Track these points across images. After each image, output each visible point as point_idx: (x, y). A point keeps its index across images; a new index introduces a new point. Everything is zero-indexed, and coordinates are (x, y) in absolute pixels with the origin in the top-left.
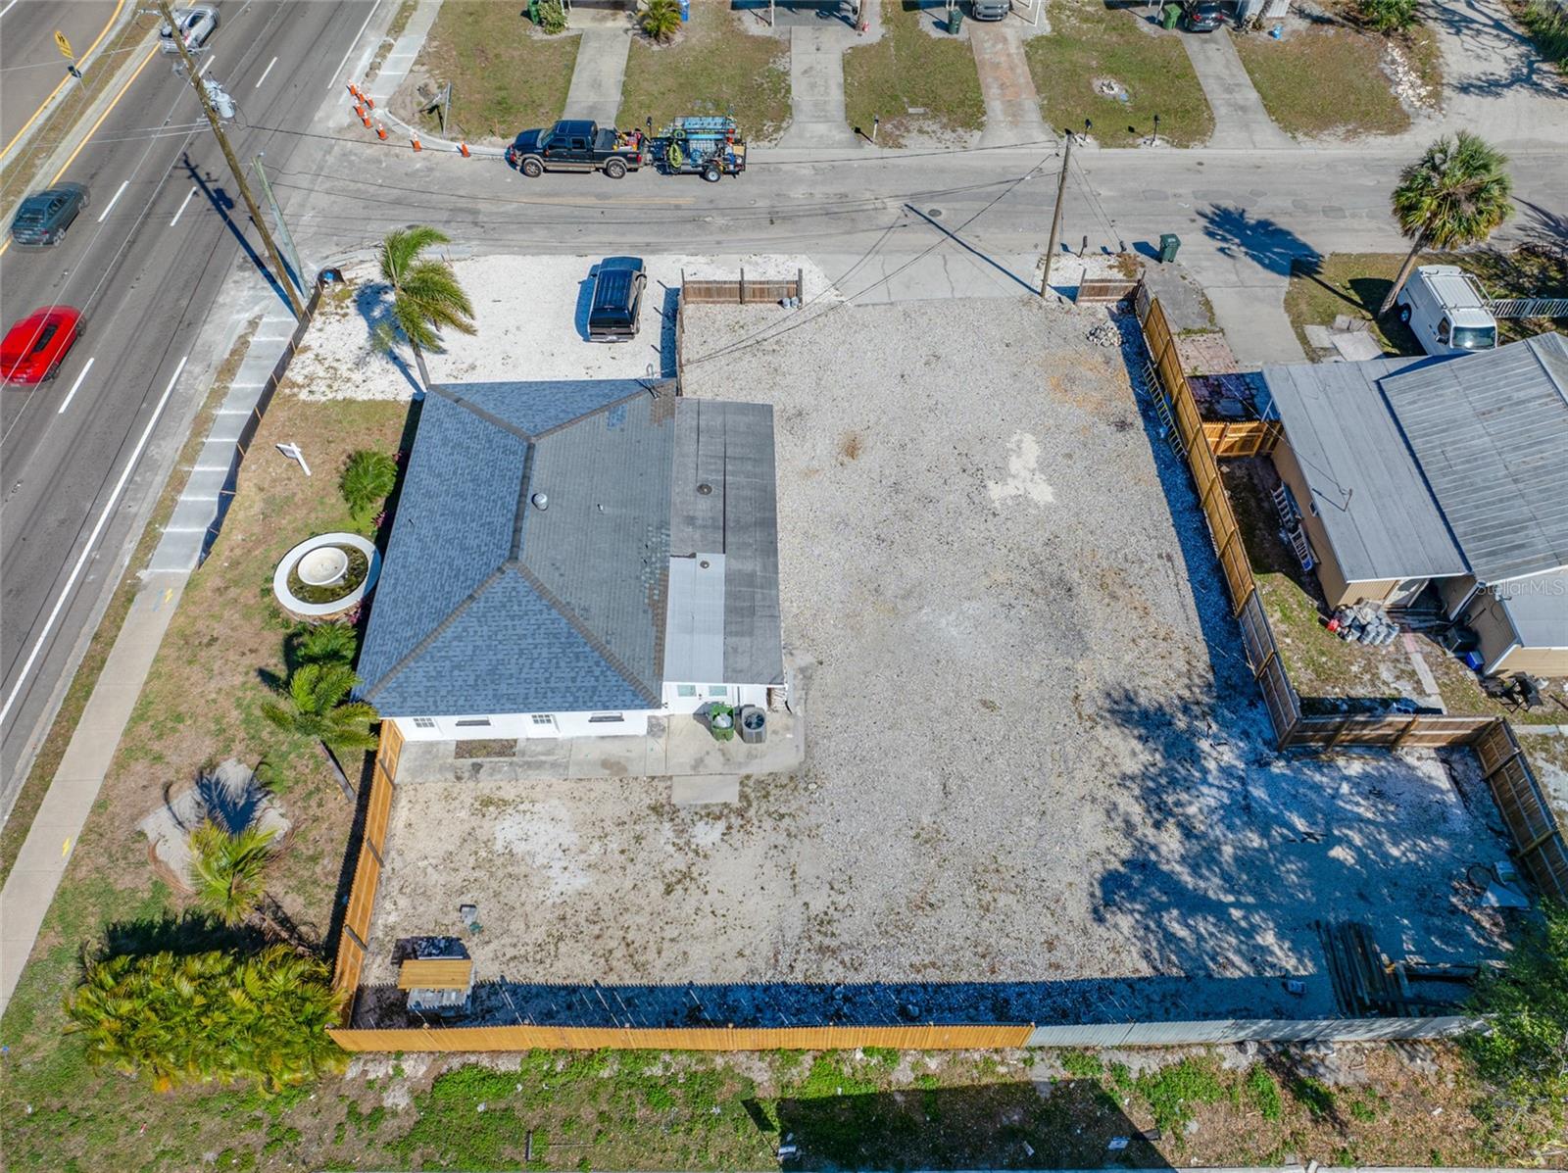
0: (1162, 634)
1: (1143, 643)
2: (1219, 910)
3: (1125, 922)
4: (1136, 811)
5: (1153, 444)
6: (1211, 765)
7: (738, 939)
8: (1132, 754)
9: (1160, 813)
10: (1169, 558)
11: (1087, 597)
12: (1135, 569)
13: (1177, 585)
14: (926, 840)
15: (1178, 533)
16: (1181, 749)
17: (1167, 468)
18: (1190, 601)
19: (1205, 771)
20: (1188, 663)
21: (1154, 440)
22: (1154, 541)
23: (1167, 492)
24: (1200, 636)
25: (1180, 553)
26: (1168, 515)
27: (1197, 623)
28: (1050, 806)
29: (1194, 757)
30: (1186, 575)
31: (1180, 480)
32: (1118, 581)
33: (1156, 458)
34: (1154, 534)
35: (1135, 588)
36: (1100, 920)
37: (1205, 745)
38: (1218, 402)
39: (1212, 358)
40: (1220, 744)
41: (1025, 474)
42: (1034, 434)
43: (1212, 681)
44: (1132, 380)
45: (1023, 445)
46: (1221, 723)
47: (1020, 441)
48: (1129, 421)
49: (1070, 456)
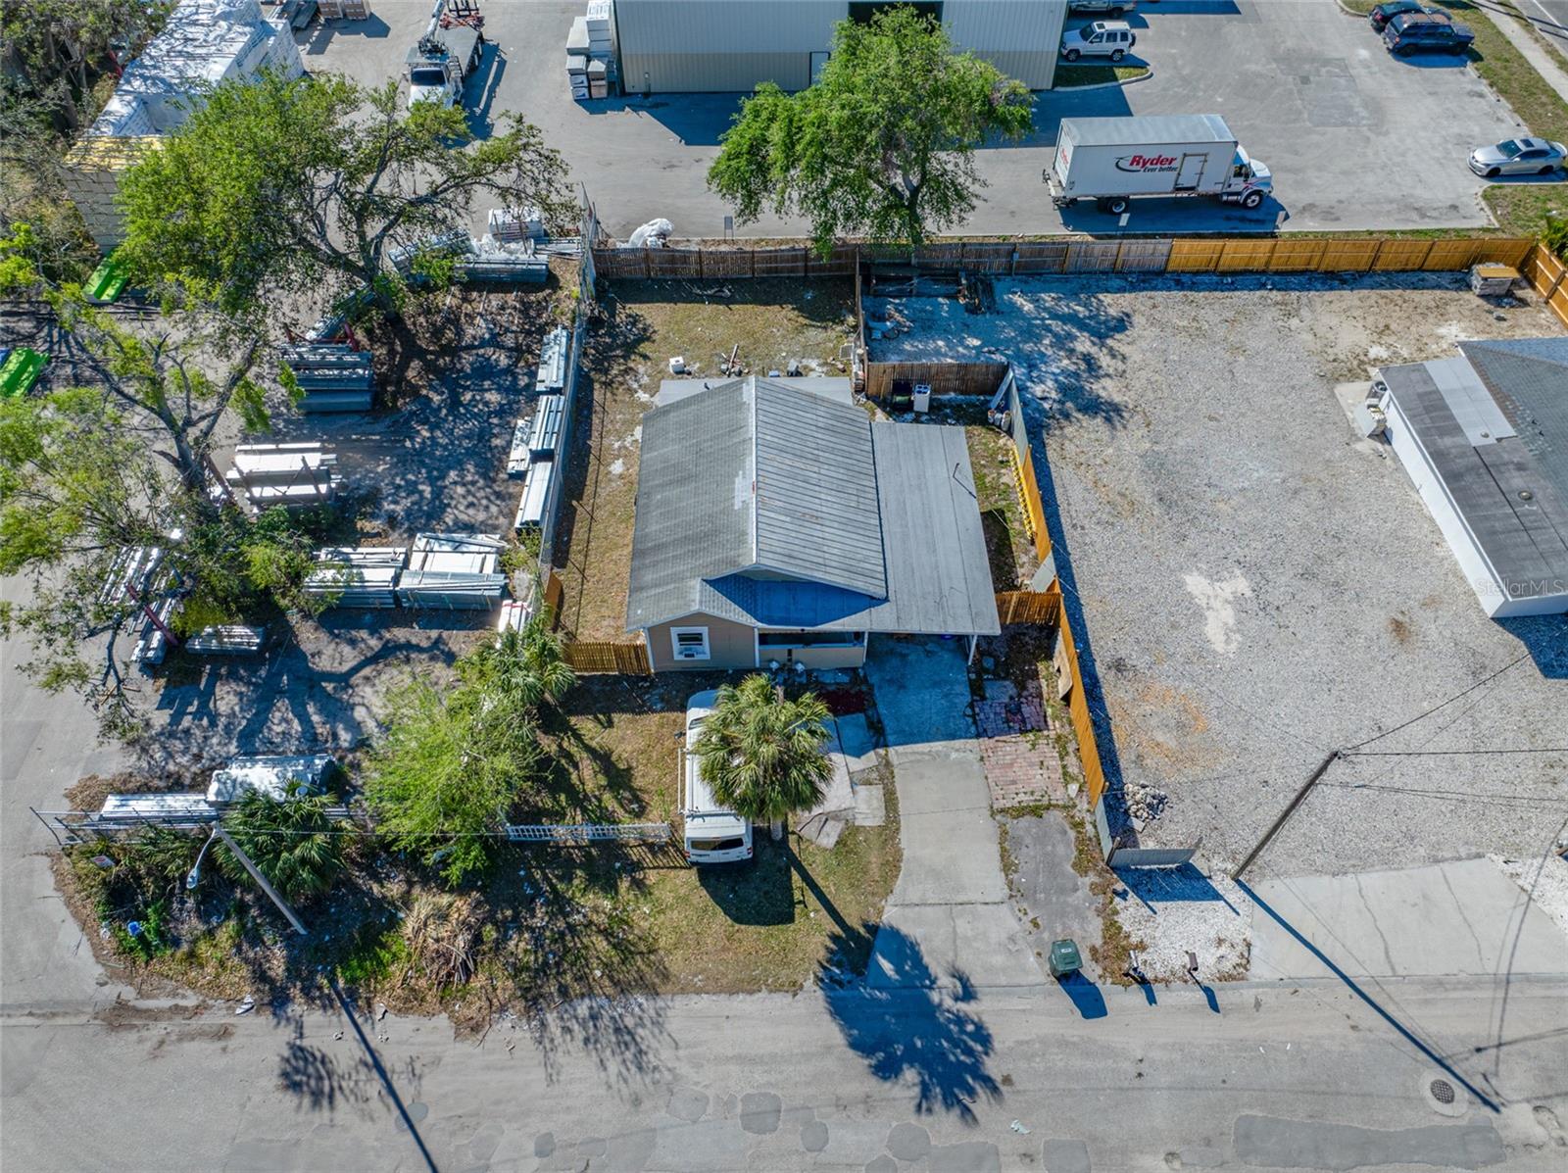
0: (1083, 468)
1: (1101, 461)
2: (1055, 316)
3: (1112, 312)
4: (1105, 360)
6: (1050, 383)
7: (1334, 307)
8: (1106, 389)
9: (1089, 359)
10: (1074, 526)
11: (1144, 493)
12: (1104, 517)
13: (1068, 504)
14: (1238, 349)
15: (1066, 548)
16: (1071, 391)
19: (1057, 381)
20: (1062, 449)
21: (1085, 647)
22: (1087, 541)
23: (1074, 590)
24: (1052, 466)
25: (1063, 530)
26: (1072, 565)
27: (1054, 475)
28: (1161, 366)
29: (1063, 389)
32: (1120, 509)
33: (1084, 626)
34: (1088, 548)
35: (1105, 502)
36: (1128, 315)
37: (1054, 395)
38: (1011, 698)
39: (1012, 764)
40: (1044, 399)
41: (1216, 604)
42: (1214, 651)
43: (1045, 436)
44: (1110, 731)
45: (1224, 638)
46: (1043, 411)
47: (1228, 641)
48: (1114, 671)
49: (1174, 626)
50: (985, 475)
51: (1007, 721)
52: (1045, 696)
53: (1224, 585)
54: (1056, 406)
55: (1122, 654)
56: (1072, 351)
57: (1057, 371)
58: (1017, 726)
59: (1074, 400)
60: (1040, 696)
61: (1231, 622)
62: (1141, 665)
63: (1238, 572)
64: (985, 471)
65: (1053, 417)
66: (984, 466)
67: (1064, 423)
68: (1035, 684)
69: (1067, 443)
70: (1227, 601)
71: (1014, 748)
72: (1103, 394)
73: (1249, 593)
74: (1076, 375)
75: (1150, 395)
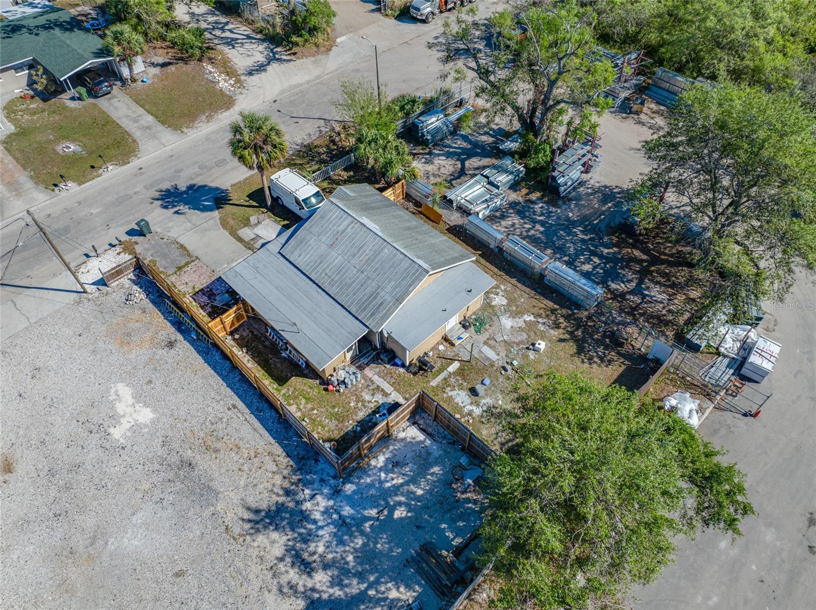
0: (253, 455)
1: (245, 468)
4: (295, 576)
5: (193, 345)
8: (275, 543)
9: (307, 568)
10: (234, 407)
11: (204, 462)
12: (220, 426)
13: (246, 420)
15: (232, 389)
16: (299, 519)
17: (207, 354)
18: (257, 424)
19: (315, 522)
20: (274, 461)
21: (192, 343)
22: (221, 402)
23: (214, 368)
24: (273, 441)
25: (238, 400)
26: (221, 382)
27: (267, 434)
29: (304, 517)
30: (247, 411)
31: (217, 357)
32: (214, 439)
33: (199, 352)
34: (218, 398)
35: (225, 438)
37: (307, 505)
38: (215, 300)
39: (199, 276)
40: (313, 497)
41: (129, 410)
42: (122, 382)
43: (291, 463)
44: (162, 314)
45: (120, 392)
46: (307, 484)
47: (116, 391)
48: (173, 339)
49: (150, 382)
50: (307, 403)
51: (211, 290)
52: (200, 309)
53: (128, 426)
54: (301, 496)
55: (172, 351)
56: (326, 567)
57: (320, 533)
58: (205, 290)
59: (292, 513)
60: (202, 307)
61: (118, 404)
62: (160, 352)
63: (122, 440)
64: (309, 406)
65: (296, 484)
66: (313, 409)
67: (286, 484)
68: (208, 311)
69: (275, 469)
70: (123, 416)
71: (203, 282)
72: (275, 535)
73: (112, 430)
74: (305, 540)
75: (239, 564)
